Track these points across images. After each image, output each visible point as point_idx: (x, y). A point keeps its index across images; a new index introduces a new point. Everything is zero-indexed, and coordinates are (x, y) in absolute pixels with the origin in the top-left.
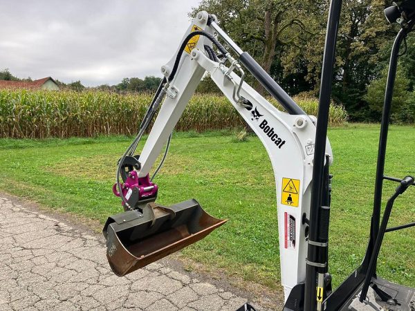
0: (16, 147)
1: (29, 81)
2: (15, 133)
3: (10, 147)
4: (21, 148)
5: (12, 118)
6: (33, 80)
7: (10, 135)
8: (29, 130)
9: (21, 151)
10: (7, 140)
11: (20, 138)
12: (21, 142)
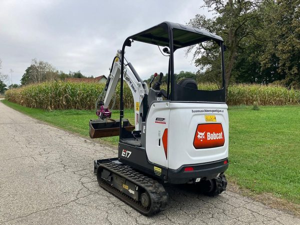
0: (77, 114)
1: (92, 78)
2: (78, 107)
3: (75, 114)
4: (80, 114)
5: (76, 98)
6: (94, 77)
7: (75, 107)
8: (85, 105)
9: (79, 116)
10: (73, 110)
11: (81, 109)
12: (80, 112)
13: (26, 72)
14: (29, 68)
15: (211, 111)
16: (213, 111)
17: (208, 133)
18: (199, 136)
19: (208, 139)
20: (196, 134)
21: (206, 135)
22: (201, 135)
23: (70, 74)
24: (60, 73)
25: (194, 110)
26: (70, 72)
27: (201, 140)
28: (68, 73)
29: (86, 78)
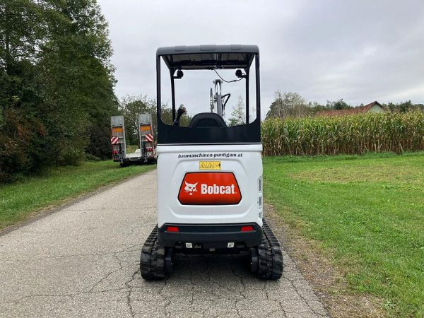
1: (361, 106)
5: (296, 140)
6: (365, 105)
7: (295, 153)
12: (299, 158)
13: (270, 109)
14: (274, 104)
15: (211, 155)
16: (215, 155)
17: (202, 185)
18: (186, 188)
19: (203, 192)
20: (183, 186)
21: (199, 188)
22: (190, 187)
23: (328, 106)
24: (313, 105)
25: (181, 154)
26: (328, 102)
27: (191, 194)
28: (325, 104)
29: (352, 108)
